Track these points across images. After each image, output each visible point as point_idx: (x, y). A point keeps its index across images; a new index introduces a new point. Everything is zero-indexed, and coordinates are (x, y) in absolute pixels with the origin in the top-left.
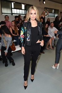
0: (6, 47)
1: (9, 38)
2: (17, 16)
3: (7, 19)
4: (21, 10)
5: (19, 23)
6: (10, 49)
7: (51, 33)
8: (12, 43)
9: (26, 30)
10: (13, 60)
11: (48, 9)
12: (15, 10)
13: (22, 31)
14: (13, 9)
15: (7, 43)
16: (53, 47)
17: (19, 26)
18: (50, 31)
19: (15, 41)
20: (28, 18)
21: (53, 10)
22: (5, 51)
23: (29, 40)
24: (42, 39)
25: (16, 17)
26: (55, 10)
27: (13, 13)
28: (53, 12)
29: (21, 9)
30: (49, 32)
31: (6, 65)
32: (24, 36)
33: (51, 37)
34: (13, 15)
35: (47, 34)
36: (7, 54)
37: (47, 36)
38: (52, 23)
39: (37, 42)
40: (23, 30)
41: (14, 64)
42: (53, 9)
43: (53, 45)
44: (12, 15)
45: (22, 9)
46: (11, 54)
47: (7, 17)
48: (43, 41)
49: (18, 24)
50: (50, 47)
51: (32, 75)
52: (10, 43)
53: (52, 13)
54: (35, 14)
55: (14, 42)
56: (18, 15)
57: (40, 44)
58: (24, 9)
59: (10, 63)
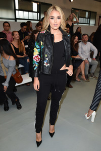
0: (6, 76)
1: (11, 61)
2: (25, 23)
3: (8, 28)
4: (31, 13)
5: (28, 35)
6: (13, 80)
7: (84, 52)
8: (16, 70)
9: (42, 47)
10: (18, 100)
11: (78, 11)
12: (21, 12)
13: (37, 49)
14: (17, 11)
15: (7, 69)
16: (87, 77)
17: (28, 41)
18: (82, 48)
19: (21, 66)
20: (45, 25)
21: (87, 13)
22: (3, 84)
23: (48, 65)
24: (71, 62)
25: (22, 24)
26: (90, 12)
27: (17, 17)
28: (87, 16)
29: (32, 11)
30: (80, 51)
31: (6, 109)
32: (39, 57)
33: (84, 59)
34: (18, 21)
35: (77, 54)
36: (7, 88)
37: (77, 57)
38: (84, 35)
39: (62, 69)
40: (38, 47)
41: (19, 107)
42: (87, 11)
43: (88, 73)
44: (16, 21)
45: (34, 11)
46: (15, 89)
47: (7, 24)
48: (71, 66)
49: (27, 37)
50: (82, 77)
51: (52, 126)
52: (13, 70)
53: (85, 18)
54: (59, 18)
55: (19, 69)
56: (26, 21)
57: (67, 72)
58: (36, 11)
59: (13, 104)
